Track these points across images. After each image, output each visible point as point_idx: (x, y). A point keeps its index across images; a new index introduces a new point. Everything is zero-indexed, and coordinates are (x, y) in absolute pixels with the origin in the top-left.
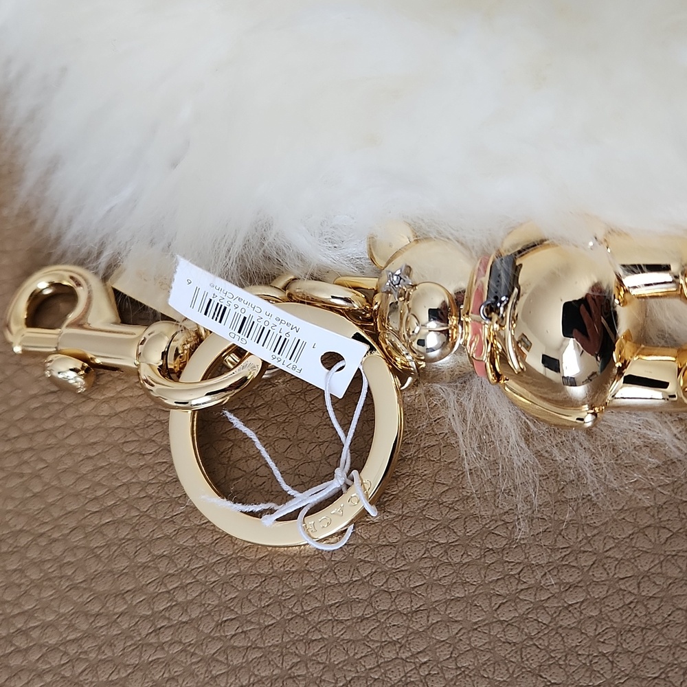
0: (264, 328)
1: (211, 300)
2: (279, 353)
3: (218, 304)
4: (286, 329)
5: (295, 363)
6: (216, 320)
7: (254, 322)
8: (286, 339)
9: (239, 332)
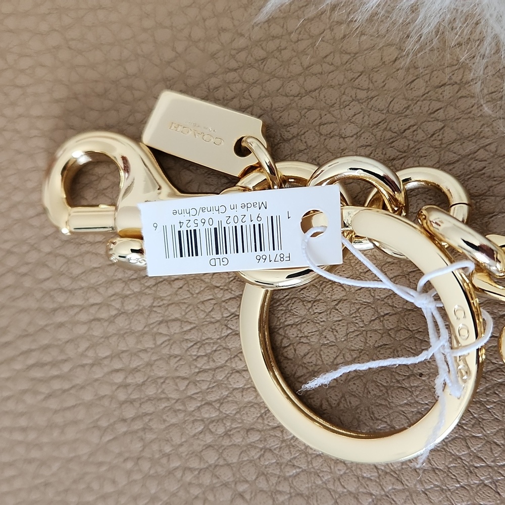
0: (236, 227)
1: (179, 232)
2: (261, 250)
3: (187, 231)
4: (254, 211)
5: (280, 252)
6: (193, 255)
7: (225, 228)
8: (259, 225)
9: (217, 253)
